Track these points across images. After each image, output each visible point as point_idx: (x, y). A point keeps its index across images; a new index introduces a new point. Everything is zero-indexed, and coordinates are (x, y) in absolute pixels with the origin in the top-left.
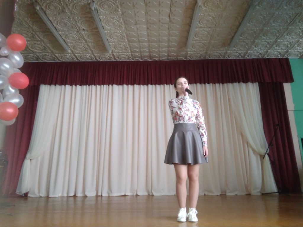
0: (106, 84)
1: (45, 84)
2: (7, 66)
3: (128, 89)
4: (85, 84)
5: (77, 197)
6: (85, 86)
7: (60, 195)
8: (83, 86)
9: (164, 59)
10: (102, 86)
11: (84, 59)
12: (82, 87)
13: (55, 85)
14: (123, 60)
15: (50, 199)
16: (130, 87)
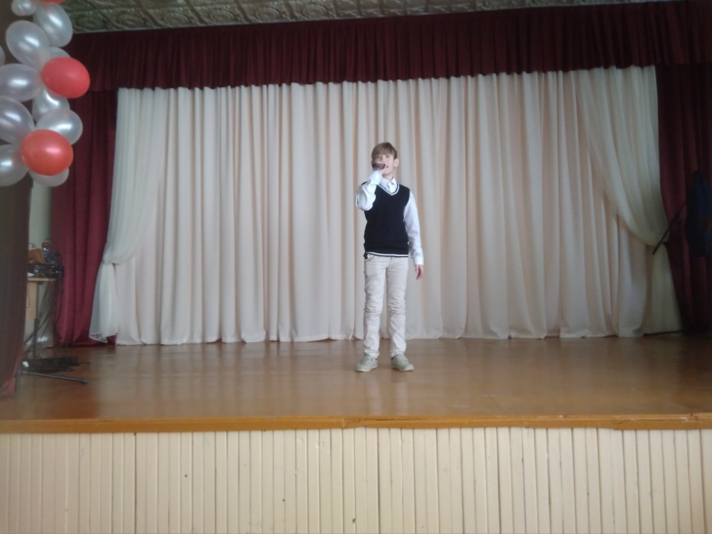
0: (274, 83)
1: (129, 87)
2: (33, 41)
3: (328, 93)
4: (224, 84)
5: (224, 343)
6: (223, 89)
7: (185, 340)
8: (219, 89)
9: (418, 11)
10: (265, 87)
11: (217, 21)
12: (216, 93)
13: (154, 89)
14: (313, 17)
15: (165, 350)
16: (333, 87)
